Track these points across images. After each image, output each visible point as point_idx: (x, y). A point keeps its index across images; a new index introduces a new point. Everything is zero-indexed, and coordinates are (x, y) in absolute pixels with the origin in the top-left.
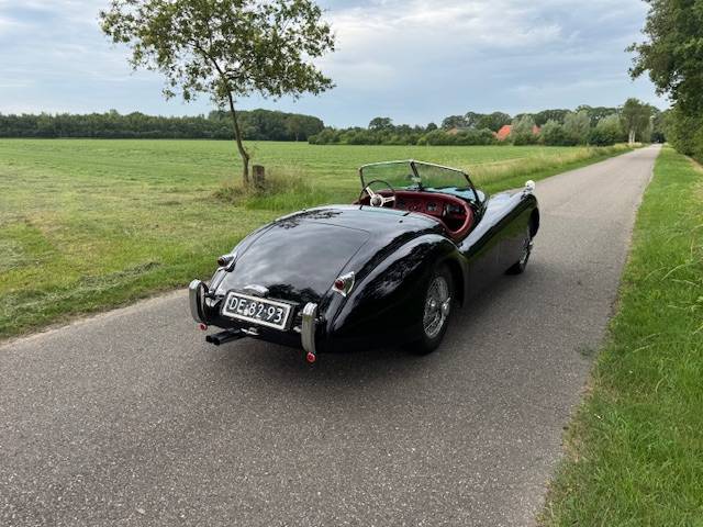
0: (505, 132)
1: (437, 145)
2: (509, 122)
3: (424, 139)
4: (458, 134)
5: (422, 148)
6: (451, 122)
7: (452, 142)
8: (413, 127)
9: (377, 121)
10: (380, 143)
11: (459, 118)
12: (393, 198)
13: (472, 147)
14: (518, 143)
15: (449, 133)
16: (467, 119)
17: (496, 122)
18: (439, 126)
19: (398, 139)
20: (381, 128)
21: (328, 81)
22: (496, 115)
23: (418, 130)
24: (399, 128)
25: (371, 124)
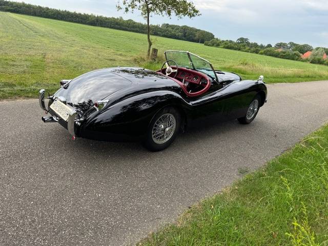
0: (308, 55)
1: (268, 55)
2: (311, 50)
3: (262, 51)
4: (282, 52)
5: (260, 55)
6: (280, 45)
7: (276, 55)
8: (259, 44)
9: (242, 39)
10: (239, 50)
11: (284, 44)
12: (176, 71)
13: (287, 60)
14: (313, 62)
15: (276, 50)
16: (289, 45)
17: (303, 49)
18: (273, 46)
19: (249, 49)
20: (243, 42)
21: (197, 12)
22: (305, 46)
23: (262, 47)
24: (252, 44)
25: (238, 39)
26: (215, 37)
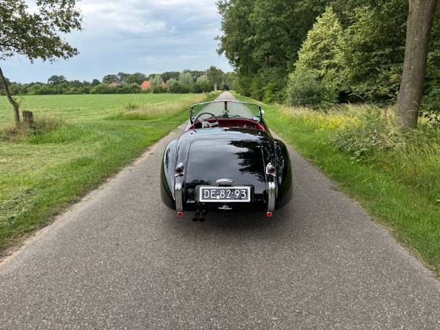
0: (145, 86)
1: (102, 94)
2: (147, 79)
3: (94, 90)
4: (117, 86)
5: (93, 95)
6: (109, 79)
7: (113, 91)
8: (82, 81)
9: (54, 78)
10: (61, 93)
11: (113, 77)
12: (217, 123)
13: (128, 95)
14: (156, 92)
15: (110, 85)
16: (119, 77)
17: (138, 79)
18: (101, 81)
19: (76, 90)
20: (58, 83)
21: (75, 50)
22: (137, 75)
23: (86, 84)
24: (72, 83)
25: (49, 80)
26: (10, 81)
